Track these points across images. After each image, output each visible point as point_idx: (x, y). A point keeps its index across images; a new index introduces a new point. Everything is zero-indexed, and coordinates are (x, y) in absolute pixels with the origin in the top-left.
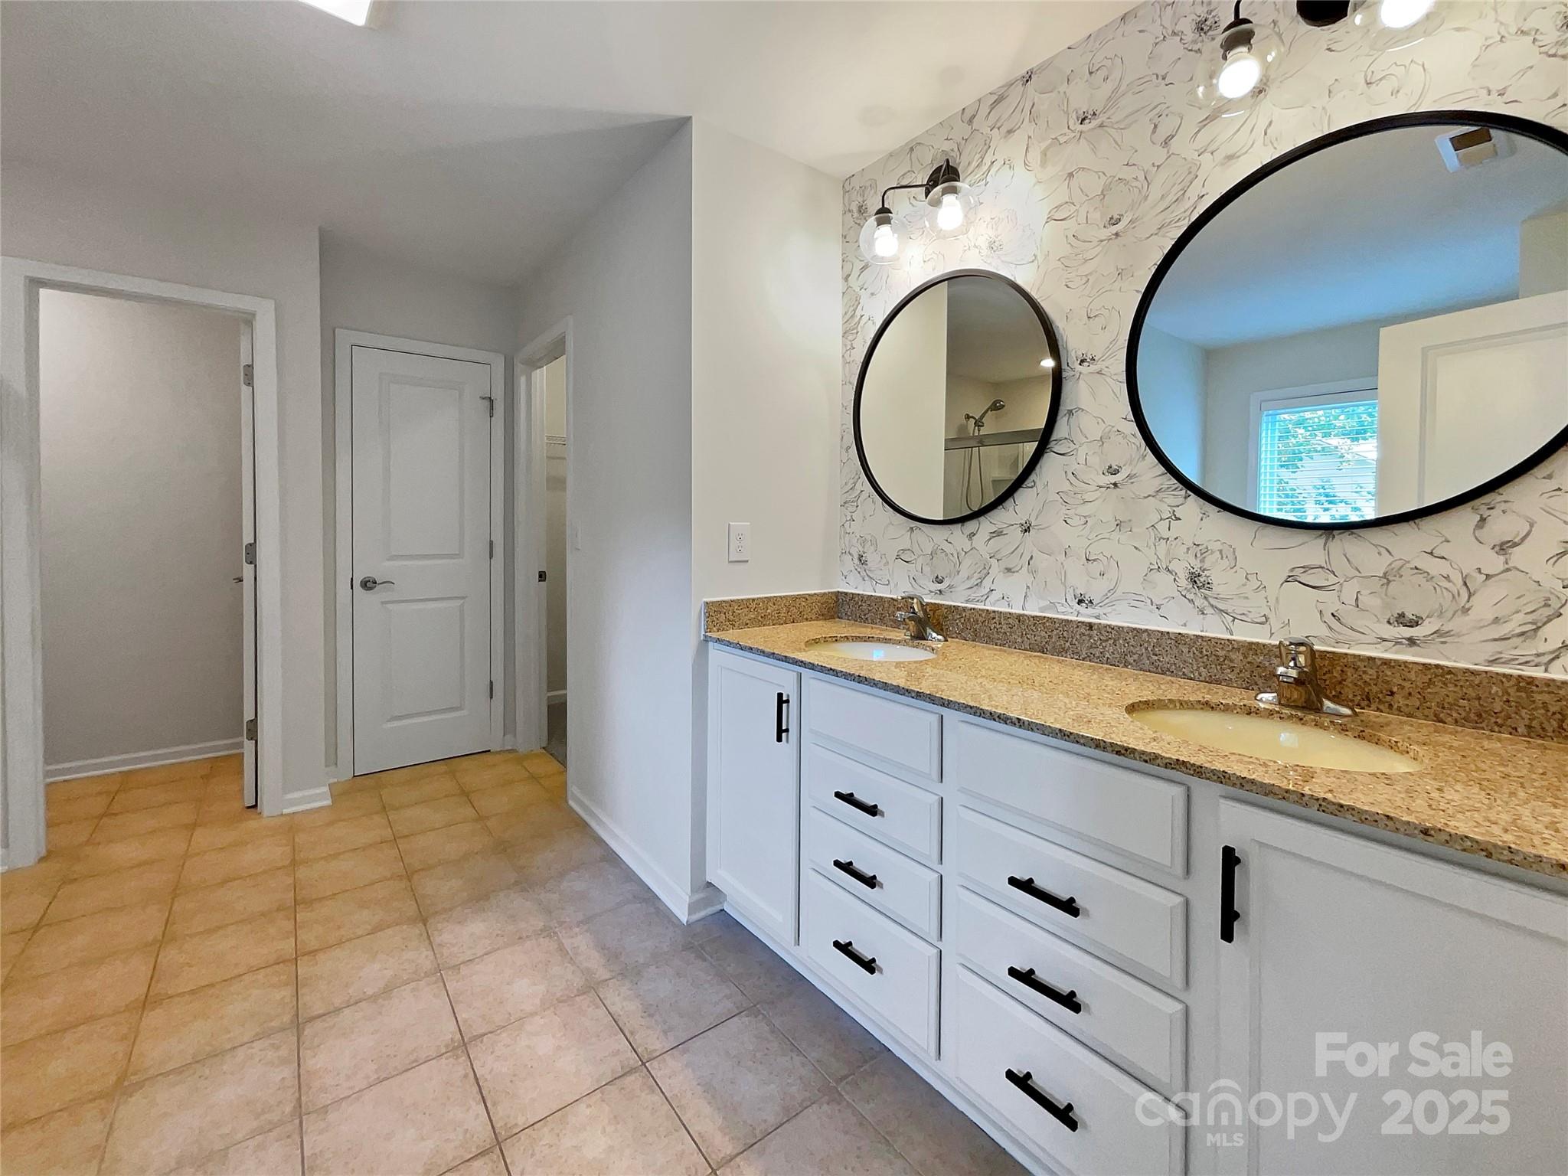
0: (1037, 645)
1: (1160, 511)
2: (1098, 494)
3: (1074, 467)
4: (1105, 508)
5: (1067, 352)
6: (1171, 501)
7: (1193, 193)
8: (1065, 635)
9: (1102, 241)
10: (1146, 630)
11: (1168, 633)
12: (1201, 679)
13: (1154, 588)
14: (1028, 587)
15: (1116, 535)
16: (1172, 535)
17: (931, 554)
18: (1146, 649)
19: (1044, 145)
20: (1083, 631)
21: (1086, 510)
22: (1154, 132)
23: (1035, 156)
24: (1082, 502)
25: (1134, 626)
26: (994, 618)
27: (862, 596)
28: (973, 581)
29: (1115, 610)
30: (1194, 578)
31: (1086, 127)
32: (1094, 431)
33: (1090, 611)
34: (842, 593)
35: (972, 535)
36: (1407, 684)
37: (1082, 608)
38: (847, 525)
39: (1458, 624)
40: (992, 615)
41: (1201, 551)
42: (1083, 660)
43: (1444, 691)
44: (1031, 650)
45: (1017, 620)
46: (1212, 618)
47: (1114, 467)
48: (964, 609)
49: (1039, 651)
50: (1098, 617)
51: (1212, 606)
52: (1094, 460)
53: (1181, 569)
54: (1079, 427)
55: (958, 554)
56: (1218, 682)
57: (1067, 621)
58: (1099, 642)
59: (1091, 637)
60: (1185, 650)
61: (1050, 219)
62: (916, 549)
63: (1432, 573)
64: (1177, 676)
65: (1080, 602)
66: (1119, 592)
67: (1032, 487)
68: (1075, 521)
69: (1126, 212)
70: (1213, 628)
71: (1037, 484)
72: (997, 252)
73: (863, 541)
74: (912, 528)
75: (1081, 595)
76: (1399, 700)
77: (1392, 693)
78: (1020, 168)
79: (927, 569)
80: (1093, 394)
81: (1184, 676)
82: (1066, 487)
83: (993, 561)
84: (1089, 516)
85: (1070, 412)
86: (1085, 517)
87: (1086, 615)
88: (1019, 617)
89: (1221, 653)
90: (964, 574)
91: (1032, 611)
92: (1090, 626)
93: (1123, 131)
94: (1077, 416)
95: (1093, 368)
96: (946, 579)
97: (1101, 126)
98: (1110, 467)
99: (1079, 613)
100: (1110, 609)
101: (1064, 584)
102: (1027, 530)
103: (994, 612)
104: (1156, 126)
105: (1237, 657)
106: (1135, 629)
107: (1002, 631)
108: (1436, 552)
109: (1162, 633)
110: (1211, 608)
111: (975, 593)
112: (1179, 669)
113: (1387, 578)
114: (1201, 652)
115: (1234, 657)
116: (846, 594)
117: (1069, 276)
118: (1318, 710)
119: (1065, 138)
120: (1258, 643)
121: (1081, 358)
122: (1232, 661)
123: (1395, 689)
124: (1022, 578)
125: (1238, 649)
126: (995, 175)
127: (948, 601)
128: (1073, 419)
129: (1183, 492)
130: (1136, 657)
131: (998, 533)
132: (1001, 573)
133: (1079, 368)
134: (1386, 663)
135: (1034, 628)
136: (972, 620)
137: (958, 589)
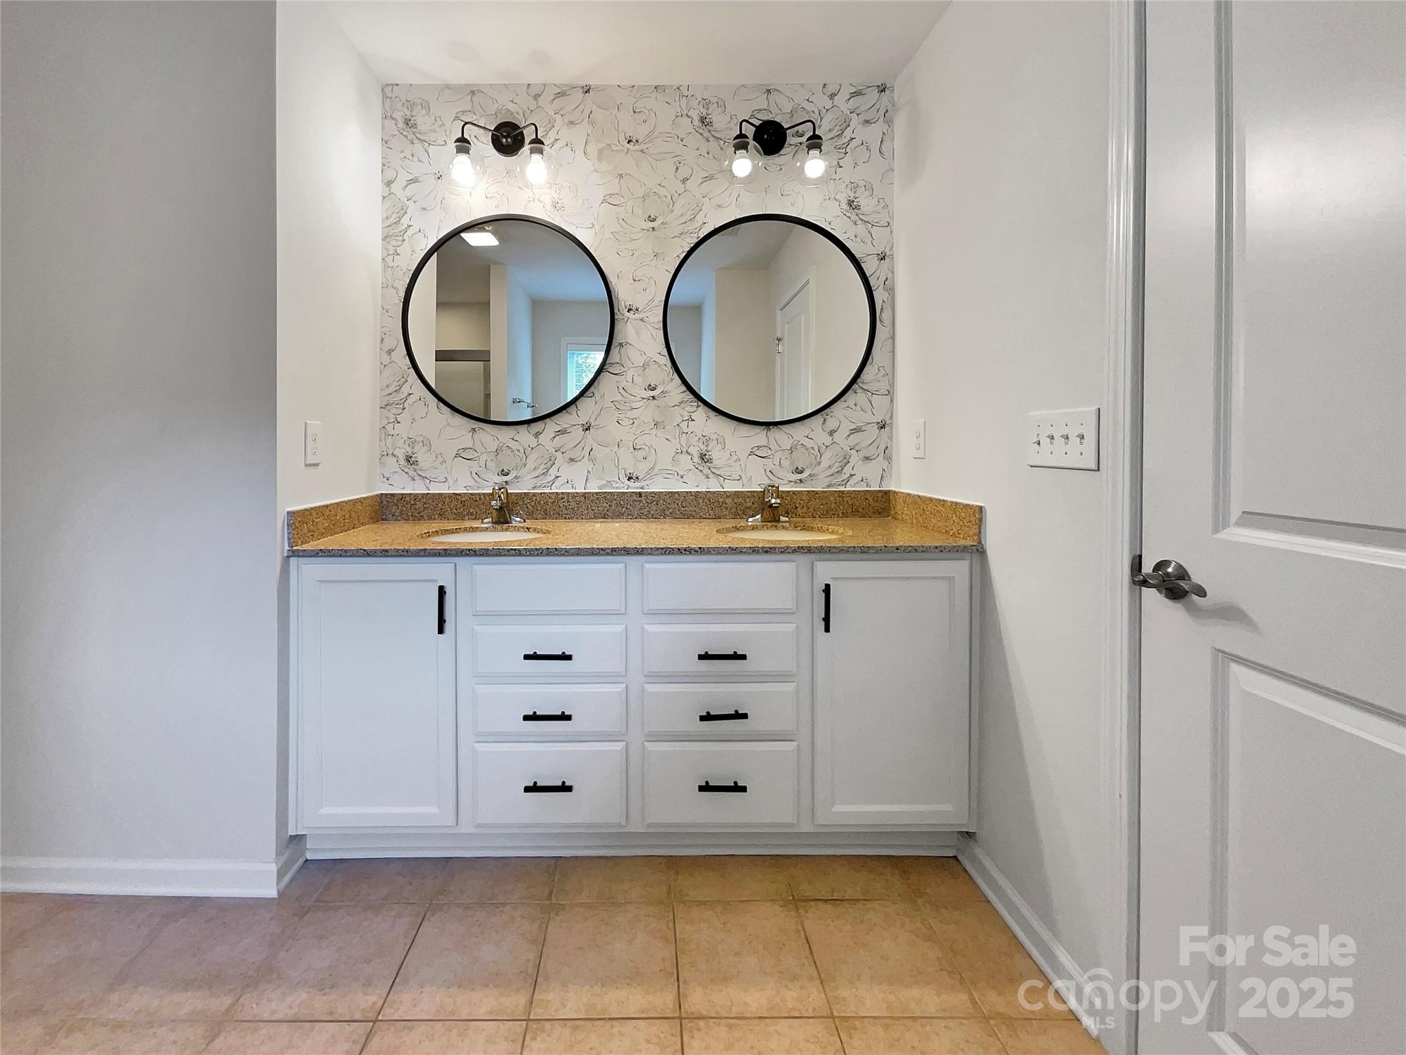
0: (600, 513)
1: (682, 416)
2: (641, 403)
3: (624, 384)
4: (646, 413)
5: (619, 301)
6: (689, 409)
7: (700, 218)
8: (622, 503)
9: (643, 230)
10: (677, 492)
11: (690, 492)
12: (711, 517)
13: (679, 464)
14: (589, 472)
15: (654, 432)
16: (689, 430)
17: (496, 451)
18: (678, 504)
19: (601, 146)
20: (635, 498)
21: (631, 414)
22: (676, 171)
23: (593, 149)
24: (630, 408)
25: (670, 490)
26: (562, 499)
27: (416, 495)
28: (540, 471)
29: (654, 482)
30: (702, 456)
31: (630, 146)
32: (639, 360)
33: (637, 484)
34: (386, 495)
35: (537, 435)
36: (802, 502)
37: (631, 483)
38: (389, 427)
39: (817, 470)
40: (561, 496)
41: (706, 440)
42: (636, 518)
43: (815, 503)
44: (595, 518)
45: (583, 498)
46: (713, 480)
47: (653, 386)
48: (534, 495)
49: (602, 518)
50: (642, 488)
51: (712, 472)
52: (638, 380)
53: (695, 452)
54: (628, 356)
55: (524, 450)
56: (719, 518)
57: (622, 493)
58: (646, 504)
59: (640, 501)
60: (701, 502)
61: (604, 201)
62: (478, 447)
63: (808, 447)
64: (696, 518)
65: (630, 479)
66: (656, 470)
67: (591, 397)
68: (626, 422)
69: (660, 216)
70: (714, 486)
71: (596, 395)
72: (559, 212)
73: (412, 442)
74: (474, 430)
75: (630, 474)
76: (799, 511)
77: (797, 508)
78: (580, 153)
79: (491, 465)
80: (638, 334)
81: (701, 518)
82: (619, 398)
83: (559, 454)
84: (636, 419)
85: (621, 345)
86: (633, 419)
87: (634, 487)
88: (584, 495)
89: (721, 500)
90: (530, 465)
91: (593, 488)
92: (640, 494)
93: (658, 162)
94: (626, 349)
95: (637, 316)
96: (512, 472)
97: (642, 151)
98: (650, 385)
99: (629, 486)
100: (650, 482)
101: (617, 467)
102: (588, 429)
103: (563, 493)
104: (677, 168)
105: (729, 501)
106: (670, 492)
107: (570, 507)
108: (809, 437)
109: (687, 492)
110: (712, 474)
111: (541, 481)
112: (697, 513)
113: (791, 450)
114: (710, 501)
115: (727, 501)
116: (393, 495)
117: (619, 247)
118: (779, 521)
119: (617, 148)
120: (739, 492)
121: (628, 307)
122: (726, 504)
123: (797, 505)
124: (585, 465)
125: (730, 496)
126: (559, 150)
127: (515, 490)
128: (623, 350)
129: (696, 404)
130: (671, 510)
131: (563, 432)
132: (566, 463)
133: (627, 314)
134: (794, 492)
135: (597, 501)
136: (542, 502)
137: (524, 479)
